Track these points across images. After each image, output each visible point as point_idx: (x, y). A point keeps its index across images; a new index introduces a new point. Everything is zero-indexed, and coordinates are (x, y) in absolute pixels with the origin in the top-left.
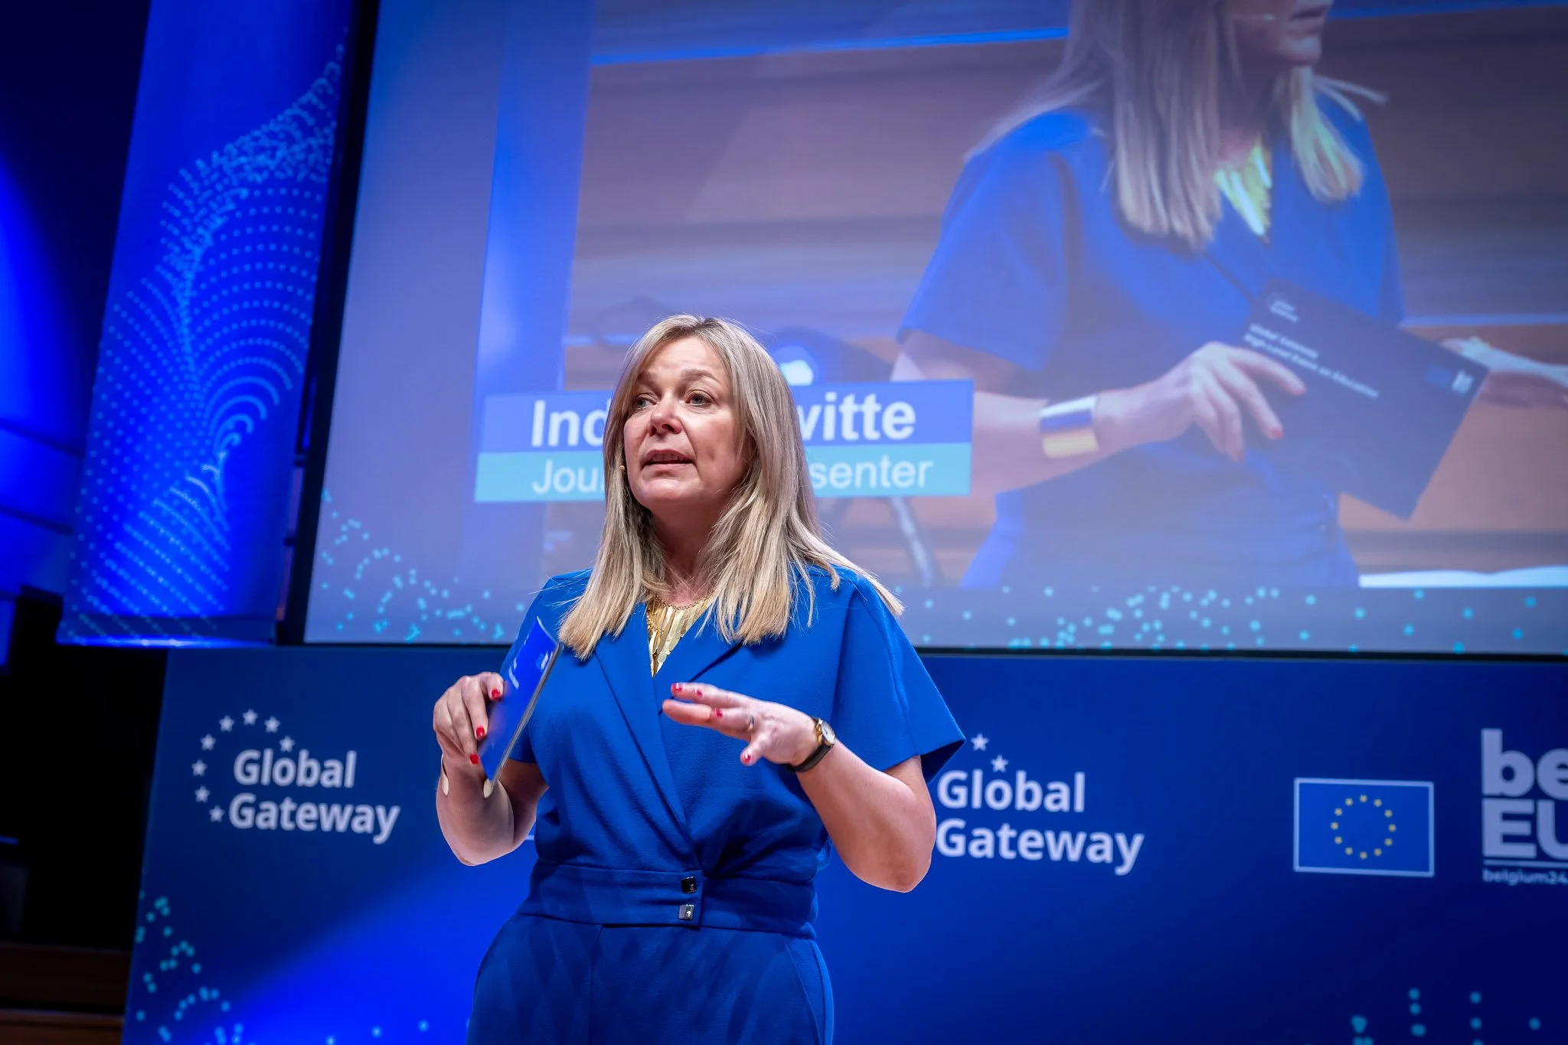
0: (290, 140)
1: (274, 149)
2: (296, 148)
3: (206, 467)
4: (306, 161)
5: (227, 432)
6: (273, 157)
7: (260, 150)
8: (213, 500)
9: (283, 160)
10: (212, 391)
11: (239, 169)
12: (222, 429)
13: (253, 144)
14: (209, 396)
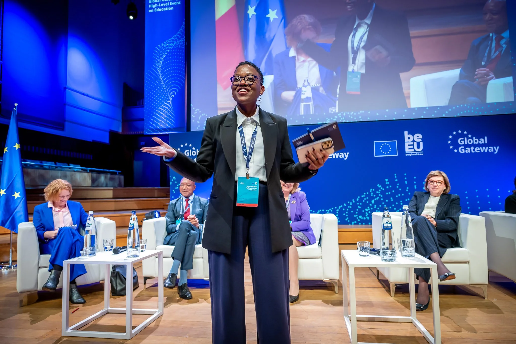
0: (176, 41)
1: (173, 43)
2: (178, 42)
3: (168, 101)
4: (180, 44)
5: (171, 95)
6: (173, 44)
7: (170, 43)
8: (170, 107)
9: (175, 44)
10: (168, 87)
11: (167, 46)
12: (170, 94)
13: (169, 42)
14: (167, 89)
